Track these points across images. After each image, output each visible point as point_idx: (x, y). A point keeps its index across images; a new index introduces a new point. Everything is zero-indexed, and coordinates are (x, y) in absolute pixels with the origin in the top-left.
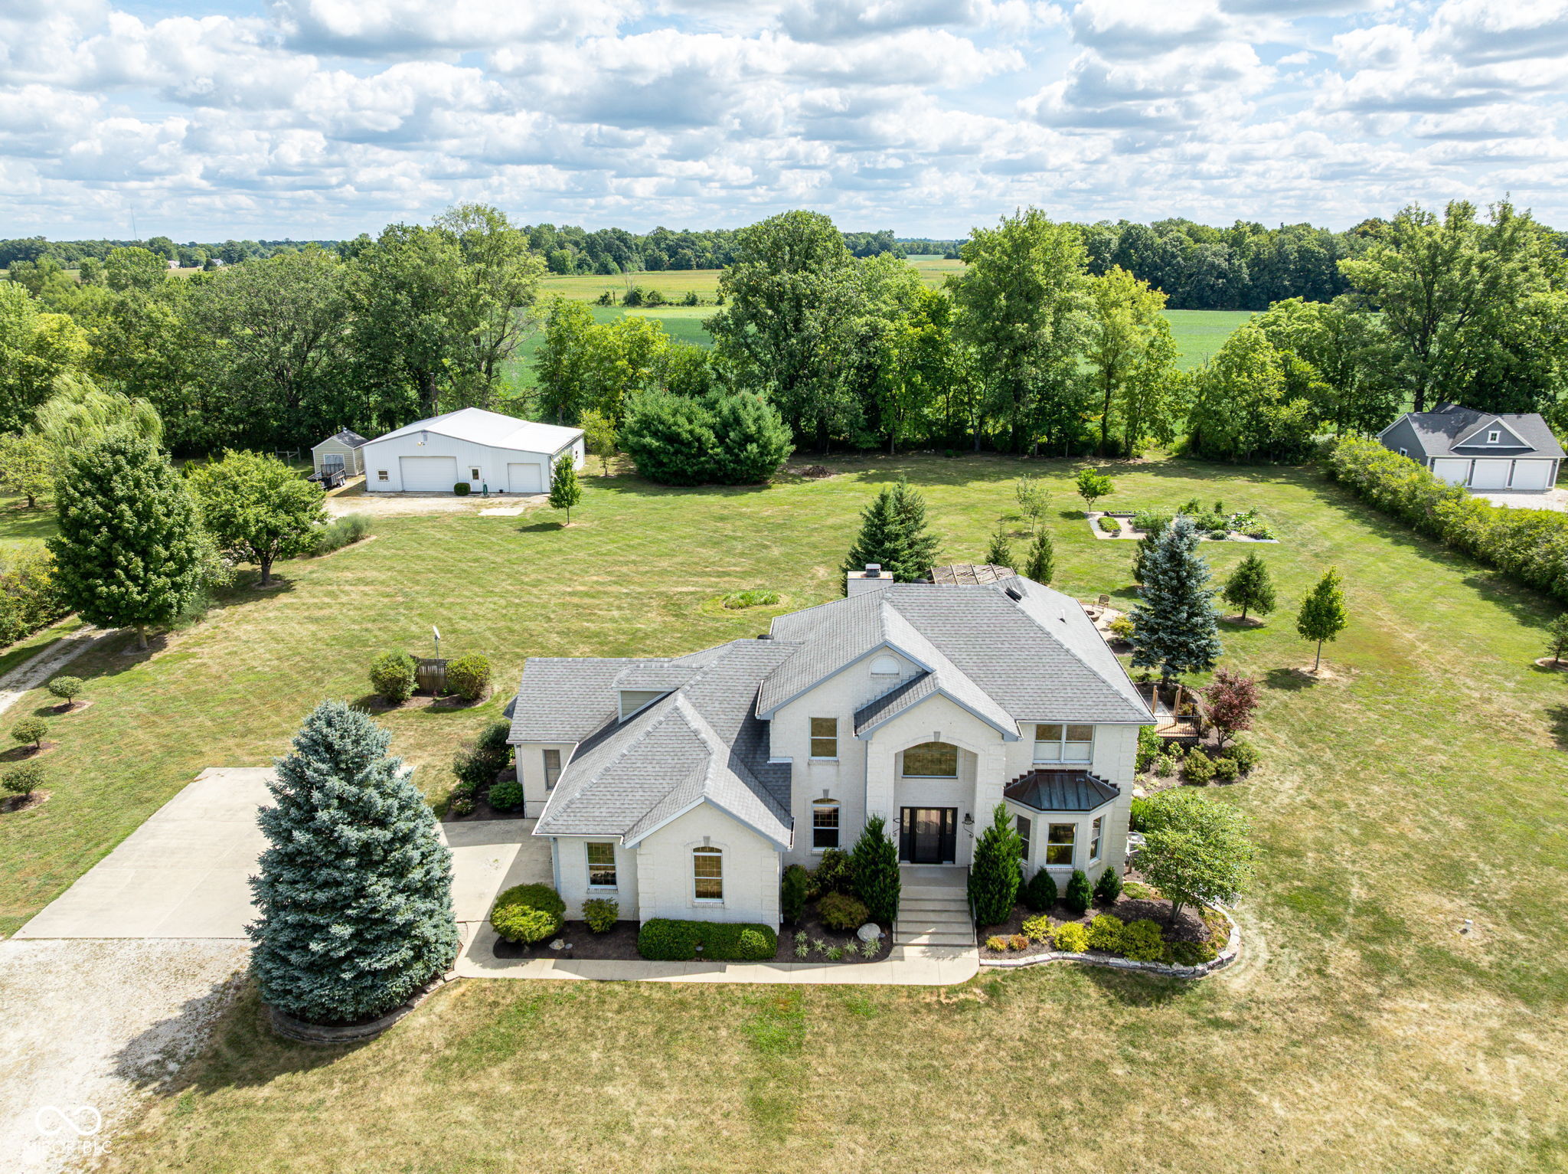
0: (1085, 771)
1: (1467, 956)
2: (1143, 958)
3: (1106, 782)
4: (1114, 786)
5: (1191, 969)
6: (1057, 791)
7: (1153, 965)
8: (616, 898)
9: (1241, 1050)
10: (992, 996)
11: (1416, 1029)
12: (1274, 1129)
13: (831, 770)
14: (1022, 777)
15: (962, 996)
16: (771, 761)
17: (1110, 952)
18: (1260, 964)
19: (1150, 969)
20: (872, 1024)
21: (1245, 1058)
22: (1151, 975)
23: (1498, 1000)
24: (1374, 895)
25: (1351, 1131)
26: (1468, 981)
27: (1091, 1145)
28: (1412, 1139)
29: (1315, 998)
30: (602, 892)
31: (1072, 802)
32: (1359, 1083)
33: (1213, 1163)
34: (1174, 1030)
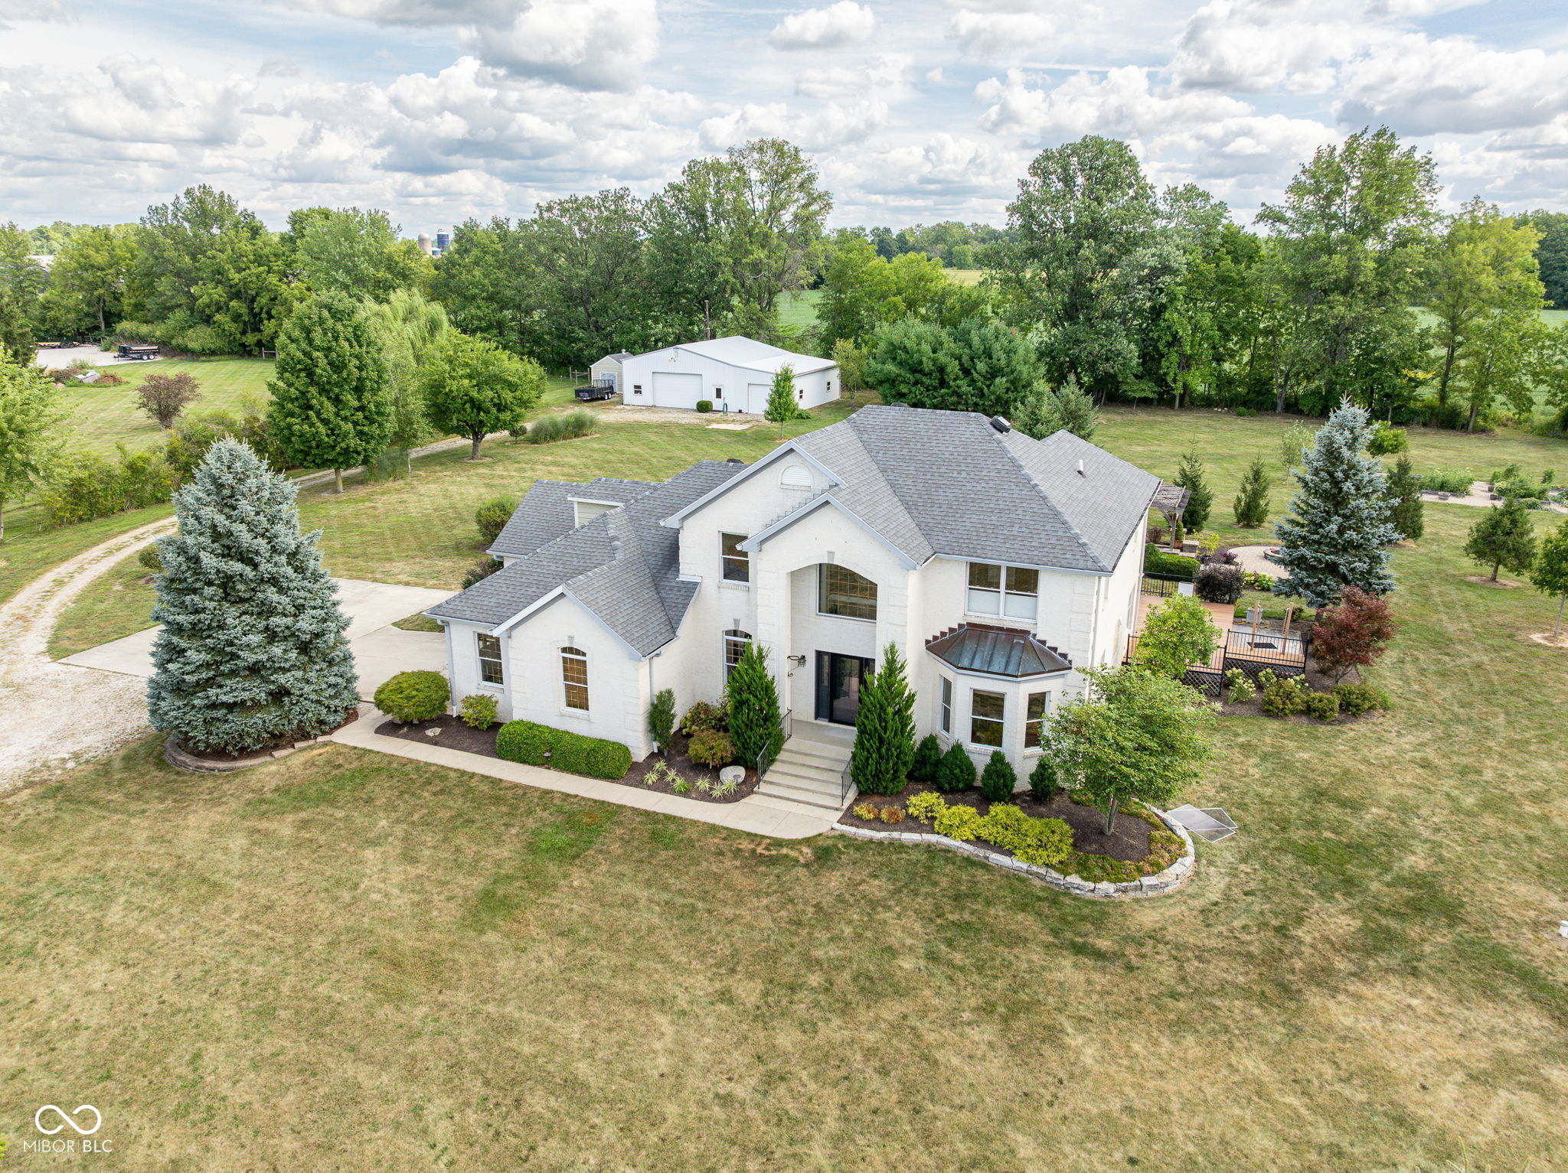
0: (1028, 632)
1: (1538, 963)
2: (1031, 859)
3: (1055, 649)
4: (1064, 656)
5: (1091, 885)
6: (986, 649)
7: (1042, 871)
8: (498, 696)
9: (1089, 982)
10: (819, 858)
11: (1378, 1022)
12: (1062, 1074)
13: (741, 595)
14: (951, 630)
15: (784, 851)
16: (681, 578)
17: (998, 848)
18: (1199, 903)
19: (1037, 875)
20: (664, 855)
21: (1088, 993)
22: (1037, 882)
23: (1546, 1023)
24: (1441, 868)
25: (1175, 1106)
26: (1513, 991)
27: (808, 1027)
28: (1261, 1142)
29: (1250, 956)
30: (489, 689)
31: (998, 664)
32: (1234, 1060)
33: (945, 1087)
34: (1016, 940)
